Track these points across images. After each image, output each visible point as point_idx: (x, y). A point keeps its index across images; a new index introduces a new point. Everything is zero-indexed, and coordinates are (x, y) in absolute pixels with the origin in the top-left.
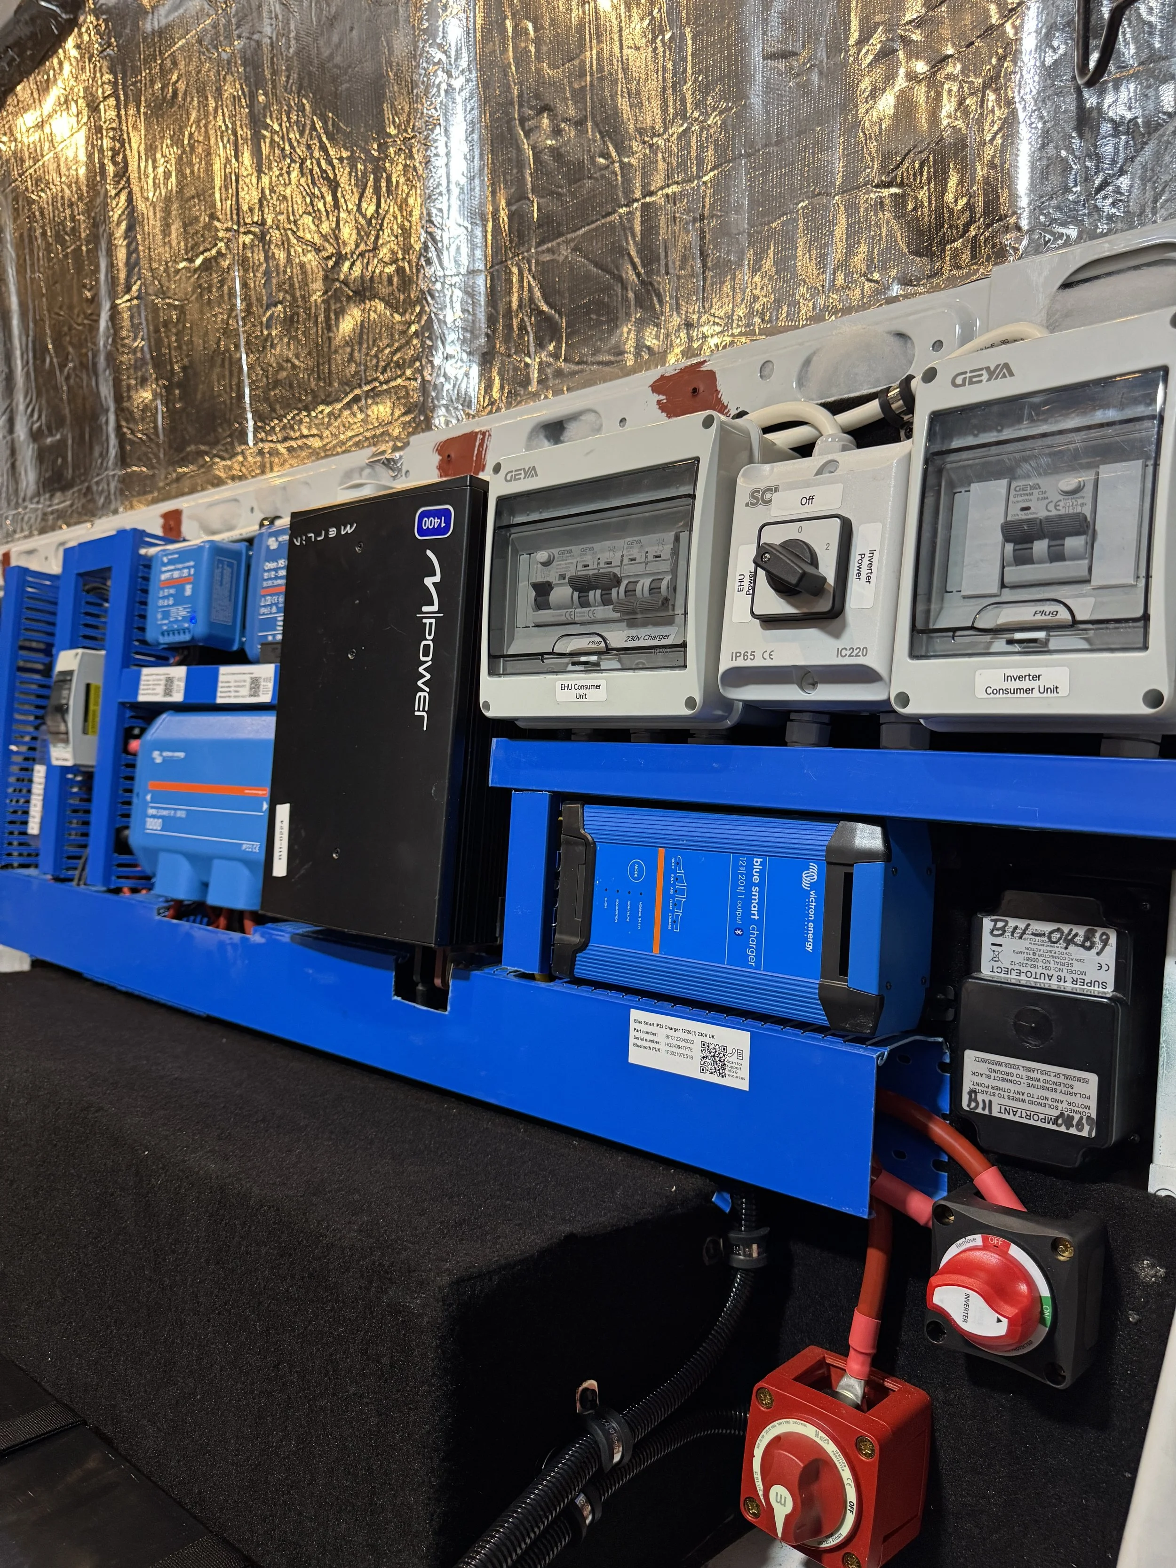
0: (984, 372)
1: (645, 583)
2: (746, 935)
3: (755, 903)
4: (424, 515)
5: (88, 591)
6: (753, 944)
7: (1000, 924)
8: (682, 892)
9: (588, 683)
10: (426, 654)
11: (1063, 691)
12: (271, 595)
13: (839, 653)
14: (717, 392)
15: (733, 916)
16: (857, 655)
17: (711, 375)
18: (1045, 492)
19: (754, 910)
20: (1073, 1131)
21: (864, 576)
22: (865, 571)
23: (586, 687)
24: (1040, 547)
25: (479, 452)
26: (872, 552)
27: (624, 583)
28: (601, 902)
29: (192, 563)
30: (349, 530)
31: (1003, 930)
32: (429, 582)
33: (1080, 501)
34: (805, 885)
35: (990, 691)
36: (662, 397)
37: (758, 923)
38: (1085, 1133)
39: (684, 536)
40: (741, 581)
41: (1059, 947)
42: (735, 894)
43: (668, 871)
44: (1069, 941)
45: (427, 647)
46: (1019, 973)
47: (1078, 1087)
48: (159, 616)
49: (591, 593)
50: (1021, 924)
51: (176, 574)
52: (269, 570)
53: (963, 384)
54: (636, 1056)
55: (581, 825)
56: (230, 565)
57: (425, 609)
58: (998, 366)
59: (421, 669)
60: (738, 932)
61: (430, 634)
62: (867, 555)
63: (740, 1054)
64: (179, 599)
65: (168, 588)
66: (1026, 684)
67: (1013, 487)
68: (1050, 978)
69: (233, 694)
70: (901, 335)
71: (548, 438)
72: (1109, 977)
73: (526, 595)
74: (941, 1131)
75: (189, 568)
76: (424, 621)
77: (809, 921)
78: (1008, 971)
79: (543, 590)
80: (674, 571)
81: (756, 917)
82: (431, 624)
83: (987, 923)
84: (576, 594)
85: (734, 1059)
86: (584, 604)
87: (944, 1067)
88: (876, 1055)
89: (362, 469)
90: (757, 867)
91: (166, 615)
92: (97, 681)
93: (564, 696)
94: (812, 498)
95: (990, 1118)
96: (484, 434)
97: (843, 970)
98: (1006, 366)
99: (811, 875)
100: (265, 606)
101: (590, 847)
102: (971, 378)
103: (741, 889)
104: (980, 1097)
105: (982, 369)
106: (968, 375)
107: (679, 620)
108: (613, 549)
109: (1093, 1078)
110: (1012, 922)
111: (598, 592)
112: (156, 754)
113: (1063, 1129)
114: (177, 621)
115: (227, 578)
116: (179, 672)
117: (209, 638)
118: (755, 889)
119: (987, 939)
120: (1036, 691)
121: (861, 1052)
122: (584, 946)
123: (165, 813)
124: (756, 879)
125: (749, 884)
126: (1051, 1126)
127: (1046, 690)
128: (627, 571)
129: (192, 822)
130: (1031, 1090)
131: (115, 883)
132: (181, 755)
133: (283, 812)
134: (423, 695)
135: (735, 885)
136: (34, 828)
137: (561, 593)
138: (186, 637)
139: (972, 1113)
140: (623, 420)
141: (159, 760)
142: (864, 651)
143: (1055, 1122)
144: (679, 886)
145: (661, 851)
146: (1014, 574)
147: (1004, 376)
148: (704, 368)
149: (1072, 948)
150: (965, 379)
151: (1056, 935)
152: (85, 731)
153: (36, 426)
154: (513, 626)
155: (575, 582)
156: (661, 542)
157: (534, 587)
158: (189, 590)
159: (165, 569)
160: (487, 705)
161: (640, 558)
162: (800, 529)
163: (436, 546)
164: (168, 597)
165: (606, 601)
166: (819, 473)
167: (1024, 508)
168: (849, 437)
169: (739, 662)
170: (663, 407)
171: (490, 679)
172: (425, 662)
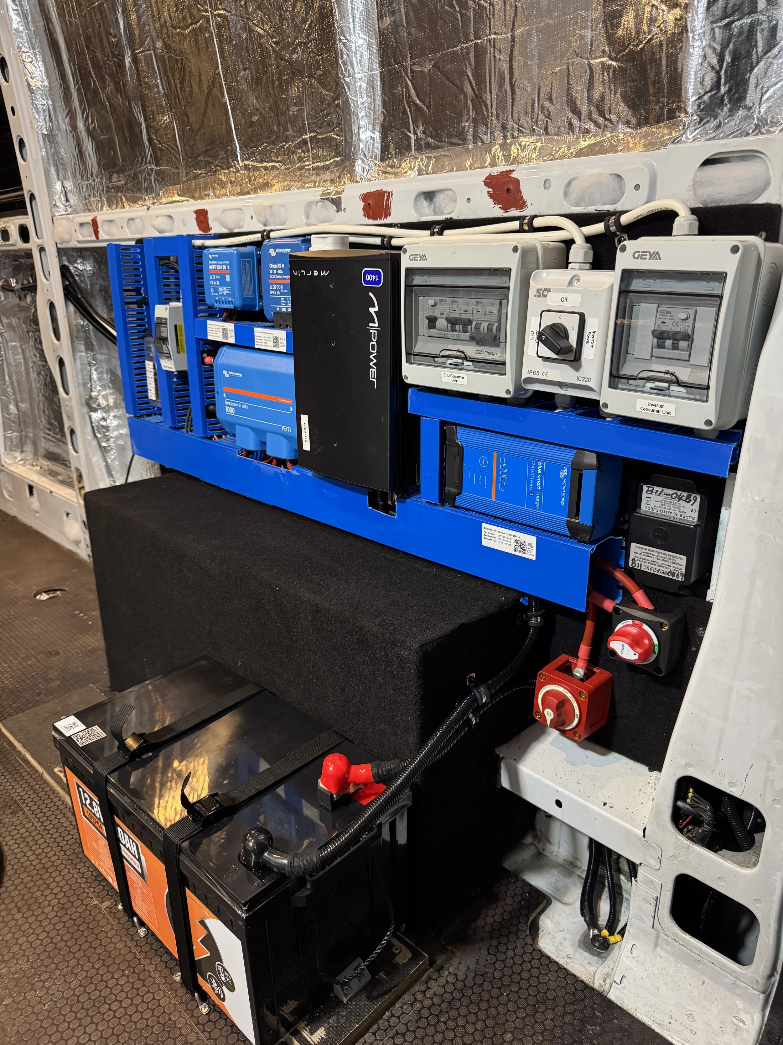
0: (648, 254)
1: (484, 325)
2: (535, 496)
3: (539, 482)
4: (366, 272)
5: (162, 265)
6: (538, 500)
7: (650, 489)
8: (505, 474)
9: (458, 375)
10: (373, 349)
11: (673, 414)
12: (276, 284)
13: (578, 378)
14: (521, 193)
15: (529, 487)
16: (585, 381)
17: (517, 182)
18: (673, 316)
19: (539, 485)
20: (675, 578)
21: (590, 343)
22: (590, 341)
23: (457, 377)
24: (669, 343)
25: (387, 204)
26: (594, 332)
27: (474, 324)
28: (467, 475)
29: (228, 262)
30: (325, 273)
31: (652, 491)
32: (372, 310)
33: (687, 324)
34: (562, 476)
35: (642, 409)
36: (490, 190)
37: (540, 491)
38: (680, 579)
39: (504, 302)
40: (532, 335)
41: (675, 501)
42: (530, 477)
43: (498, 465)
44: (680, 499)
45: (373, 345)
46: (658, 510)
47: (678, 561)
48: (212, 290)
49: (457, 326)
50: (660, 489)
51: (219, 267)
52: (273, 269)
53: (637, 258)
54: (485, 543)
55: (456, 437)
56: (249, 262)
57: (371, 325)
58: (654, 252)
59: (371, 357)
60: (531, 494)
61: (374, 339)
62: (591, 333)
63: (532, 546)
64: (223, 282)
65: (216, 274)
66: (657, 408)
67: (659, 311)
68: (671, 513)
69: (264, 344)
70: (619, 176)
71: (426, 198)
72: (696, 515)
73: (423, 323)
74: (619, 575)
75: (226, 265)
76: (371, 331)
77: (563, 492)
78: (653, 509)
79: (432, 322)
80: (499, 321)
81: (540, 488)
82: (374, 333)
83: (645, 488)
84: (449, 325)
85: (529, 547)
86: (454, 330)
87: (623, 548)
88: (590, 549)
89: (317, 202)
90: (540, 466)
91: (216, 291)
92: (180, 322)
93: (445, 379)
94: (566, 299)
95: (640, 570)
96: (389, 193)
97: (577, 515)
98: (658, 253)
99: (564, 473)
100: (273, 290)
101: (461, 448)
103: (532, 475)
104: (637, 562)
105: (646, 252)
106: (640, 253)
107: (502, 345)
108: (467, 304)
109: (684, 558)
110: (656, 488)
111: (461, 326)
112: (225, 372)
113: (671, 577)
114: (223, 295)
115: (248, 270)
116: (230, 326)
117: (244, 306)
118: (539, 476)
119: (644, 495)
120: (661, 412)
121: (584, 548)
122: (459, 494)
123: (236, 405)
124: (539, 471)
125: (536, 474)
126: (666, 576)
127: (666, 412)
128: (476, 318)
129: (251, 412)
130: (659, 561)
131: (209, 434)
132: (241, 375)
133: (304, 419)
134: (373, 370)
135: (530, 473)
136: (152, 395)
137: (441, 323)
138: (232, 307)
139: (633, 568)
140: (468, 199)
141: (227, 376)
142: (589, 380)
143: (668, 574)
144: (504, 471)
145: (495, 454)
146: (657, 352)
147: (656, 259)
148: (514, 175)
149: (681, 501)
150: (639, 255)
151: (675, 496)
152: (178, 352)
154: (417, 334)
155: (449, 320)
156: (492, 305)
157: (428, 318)
158: (228, 278)
159: (210, 262)
160: (406, 377)
161: (482, 311)
162: (560, 317)
163: (373, 290)
164: (216, 280)
165: (465, 331)
166: (570, 283)
167: (663, 322)
168: (588, 245)
169: (532, 375)
170: (491, 196)
171: (407, 365)
172: (374, 353)
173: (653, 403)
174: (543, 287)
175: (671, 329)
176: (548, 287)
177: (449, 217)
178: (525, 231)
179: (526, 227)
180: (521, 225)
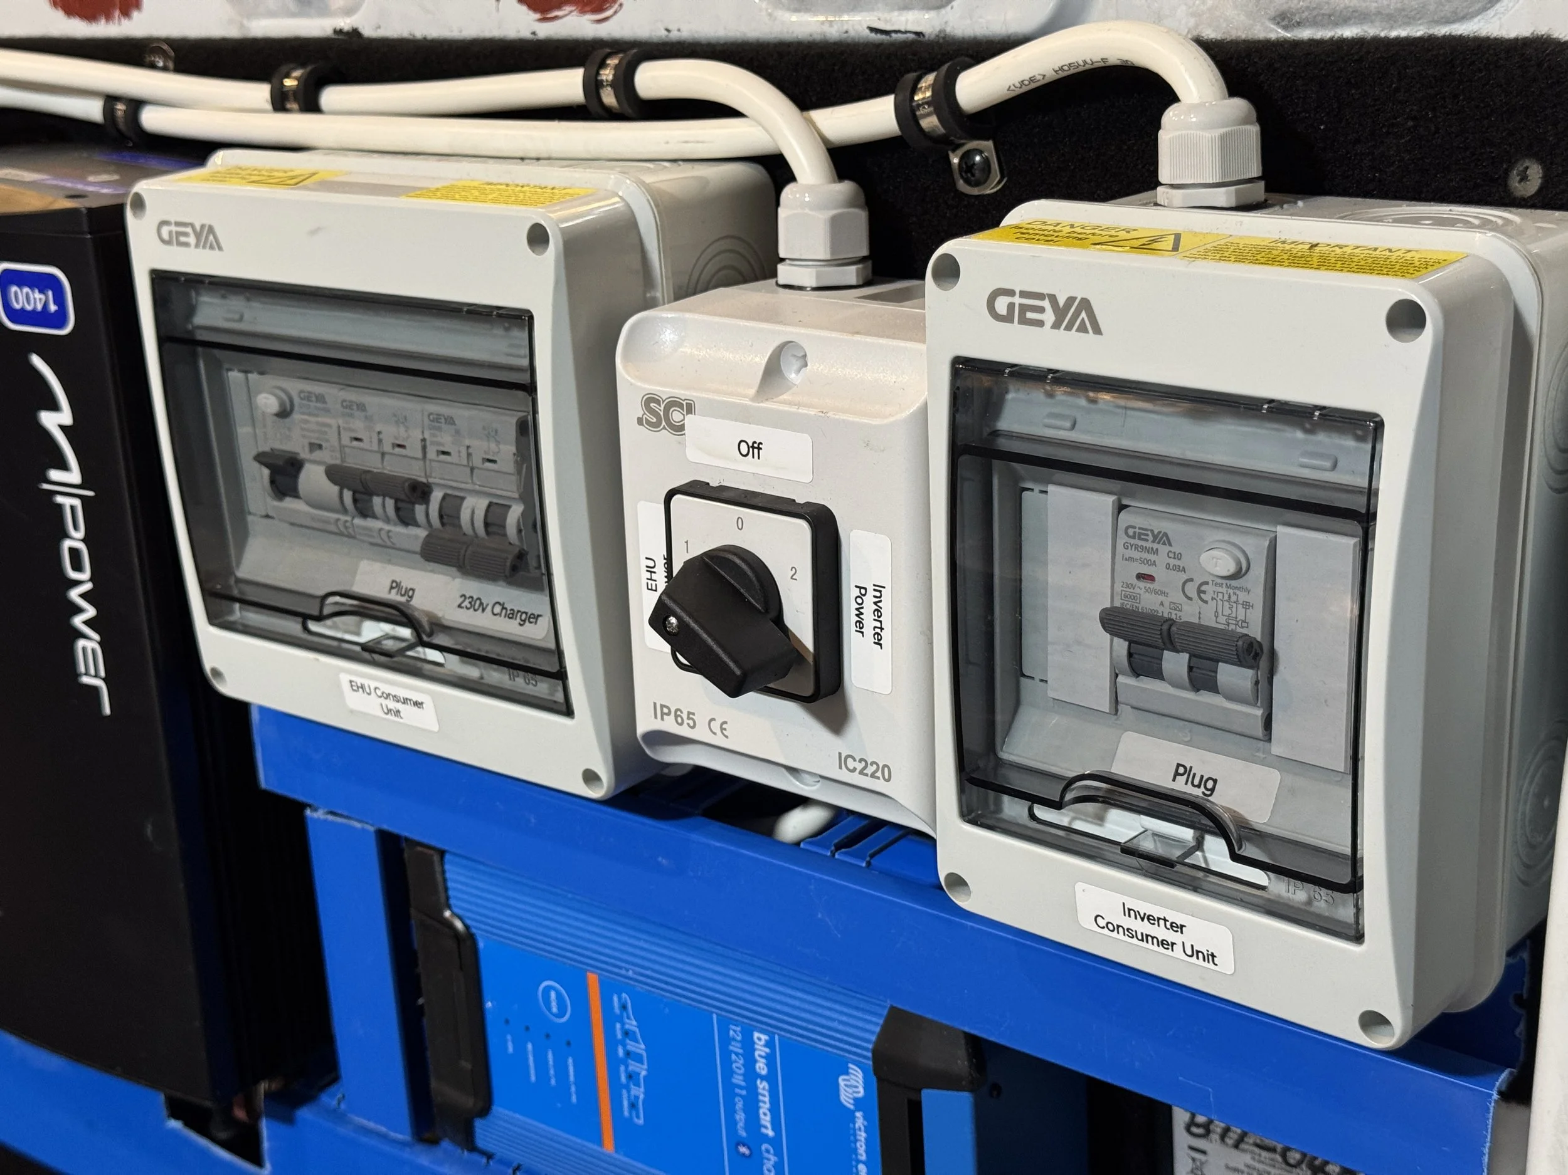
0: (1046, 304)
1: (473, 509)
2: (756, 1158)
3: (765, 1107)
4: (10, 279)
7: (1200, 1119)
8: (638, 1059)
9: (403, 693)
10: (77, 566)
11: (1226, 963)
13: (843, 761)
15: (732, 1123)
16: (873, 776)
18: (1178, 556)
19: (766, 1119)
21: (869, 630)
22: (869, 621)
23: (396, 699)
24: (1175, 663)
26: (879, 589)
27: (437, 496)
28: (501, 1043)
31: (1207, 1129)
32: (50, 421)
33: (1243, 597)
34: (846, 1097)
35: (1102, 923)
37: (775, 1142)
40: (651, 570)
42: (730, 1087)
43: (609, 1020)
45: (74, 553)
49: (377, 500)
53: (1008, 318)
55: (443, 899)
57: (55, 475)
58: (1071, 300)
59: (74, 594)
60: (743, 1150)
61: (76, 527)
62: (871, 593)
66: (1161, 932)
67: (1122, 525)
73: (255, 476)
76: (59, 499)
77: (859, 1162)
79: (282, 474)
80: (527, 497)
81: (771, 1133)
82: (73, 508)
83: (1181, 1114)
84: (348, 495)
86: (364, 511)
90: (761, 1050)
93: (355, 701)
94: (756, 447)
98: (1086, 304)
99: (853, 1085)
101: (466, 943)
102: (1024, 309)
103: (738, 1080)
105: (1040, 296)
106: (1017, 300)
107: (542, 581)
108: (401, 420)
111: (389, 502)
118: (763, 1086)
119: (1180, 1138)
120: (1178, 948)
122: (485, 1110)
124: (761, 1067)
125: (751, 1075)
127: (1196, 953)
128: (438, 476)
134: (89, 646)
135: (728, 1073)
137: (317, 479)
142: (886, 773)
144: (631, 1046)
145: (593, 978)
146: (1134, 688)
147: (1082, 329)
150: (1010, 307)
151: (1295, 1155)
154: (241, 512)
155: (335, 474)
156: (491, 434)
157: (262, 458)
160: (216, 673)
161: (458, 456)
162: (740, 524)
163: (50, 348)
165: (406, 519)
166: (773, 372)
167: (1141, 576)
168: (846, 188)
169: (669, 725)
171: (214, 631)
172: (77, 583)
173: (1145, 908)
174: (665, 391)
175: (1177, 607)
176: (682, 393)
177: (345, 23)
179: (609, 98)
180: (592, 86)
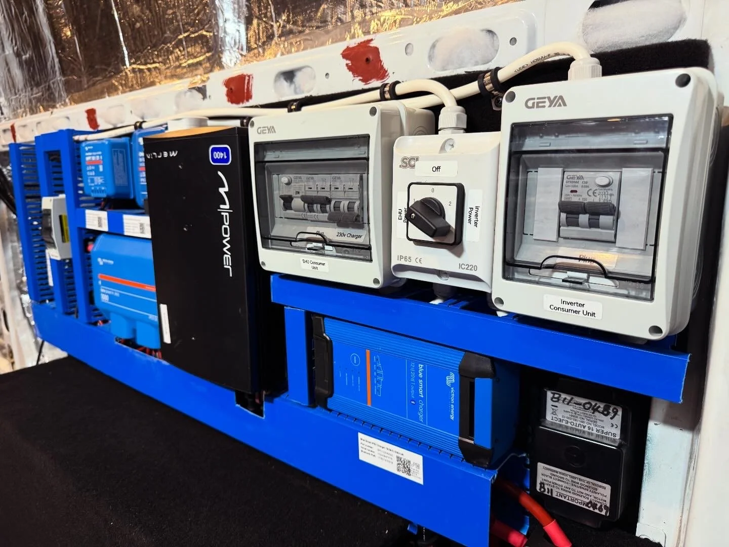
0: (547, 100)
1: (344, 204)
2: (417, 405)
3: (421, 388)
4: (214, 150)
5: (52, 160)
6: (421, 410)
7: (556, 396)
8: (380, 375)
9: (319, 262)
10: (226, 233)
11: (599, 316)
13: (460, 266)
14: (381, 61)
15: (409, 393)
16: (471, 270)
17: (376, 50)
18: (587, 183)
19: (421, 392)
20: (597, 511)
21: (473, 222)
22: (473, 218)
24: (584, 218)
25: (248, 87)
26: (477, 208)
27: (333, 202)
28: (338, 373)
29: (100, 153)
30: (173, 154)
31: (558, 399)
32: (222, 191)
33: (610, 192)
34: (448, 383)
35: (552, 307)
36: (349, 62)
37: (423, 399)
38: (603, 513)
39: (365, 176)
40: (400, 213)
41: (589, 412)
42: (410, 382)
43: (372, 364)
44: (595, 410)
45: (226, 229)
46: (567, 422)
47: (600, 490)
48: (89, 181)
49: (315, 205)
50: (569, 398)
51: (93, 158)
52: (142, 157)
53: (533, 107)
54: (363, 457)
55: (323, 330)
56: (121, 152)
57: (222, 206)
58: (556, 97)
59: (224, 242)
60: (413, 402)
61: (226, 222)
62: (474, 209)
63: (418, 466)
64: (98, 173)
65: (91, 165)
67: (565, 176)
68: (584, 427)
69: (132, 231)
70: (490, 32)
71: (286, 79)
72: (618, 432)
73: (279, 203)
74: (526, 501)
75: (99, 155)
76: (222, 214)
77: (451, 404)
78: (560, 420)
79: (287, 201)
80: (361, 198)
81: (422, 396)
82: (226, 216)
83: (549, 394)
84: (306, 205)
85: (414, 467)
86: (311, 210)
87: (528, 466)
88: (488, 477)
89: (186, 92)
90: (421, 369)
91: (92, 181)
92: (64, 213)
93: (304, 266)
94: (438, 168)
95: (551, 497)
96: (249, 76)
97: (471, 434)
98: (561, 98)
99: (451, 379)
100: (143, 177)
101: (329, 344)
102: (538, 103)
103: (413, 380)
104: (546, 487)
105: (545, 98)
106: (536, 101)
107: (366, 225)
108: (324, 180)
109: (608, 487)
110: (563, 396)
111: (319, 206)
112: (99, 260)
113: (591, 509)
114: (98, 185)
115: (121, 159)
116: (104, 214)
117: (117, 194)
118: (421, 381)
119: (549, 403)
120: (581, 313)
121: (483, 476)
122: (331, 395)
123: (109, 292)
124: (421, 375)
125: (417, 378)
126: (584, 507)
127: (588, 314)
128: (335, 196)
129: (122, 300)
130: (574, 488)
131: (94, 319)
132: (112, 262)
133: (164, 308)
134: (227, 257)
135: (409, 378)
136: (51, 283)
137: (297, 202)
138: (104, 195)
139: (542, 494)
140: (327, 74)
141: (101, 263)
142: (475, 268)
143: (587, 505)
144: (379, 372)
145: (368, 351)
146: (566, 231)
147: (560, 105)
148: (372, 44)
149: (597, 414)
150: (534, 103)
151: (588, 406)
152: (64, 241)
153: (15, 48)
154: (273, 216)
155: (305, 199)
156: (353, 180)
157: (282, 197)
158: (101, 168)
159: (87, 154)
160: (264, 264)
161: (341, 188)
162: (433, 190)
163: (223, 169)
164: (91, 170)
165: (323, 211)
166: (443, 148)
167: (572, 191)
168: (460, 108)
169: (403, 262)
170: (350, 68)
171: (264, 250)
172: (226, 238)
173: (569, 300)
174: (409, 155)
175: (585, 199)
176: (415, 155)
177: (308, 95)
178: (386, 100)
179: (387, 96)
180: (382, 94)
